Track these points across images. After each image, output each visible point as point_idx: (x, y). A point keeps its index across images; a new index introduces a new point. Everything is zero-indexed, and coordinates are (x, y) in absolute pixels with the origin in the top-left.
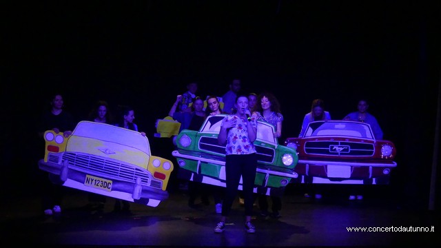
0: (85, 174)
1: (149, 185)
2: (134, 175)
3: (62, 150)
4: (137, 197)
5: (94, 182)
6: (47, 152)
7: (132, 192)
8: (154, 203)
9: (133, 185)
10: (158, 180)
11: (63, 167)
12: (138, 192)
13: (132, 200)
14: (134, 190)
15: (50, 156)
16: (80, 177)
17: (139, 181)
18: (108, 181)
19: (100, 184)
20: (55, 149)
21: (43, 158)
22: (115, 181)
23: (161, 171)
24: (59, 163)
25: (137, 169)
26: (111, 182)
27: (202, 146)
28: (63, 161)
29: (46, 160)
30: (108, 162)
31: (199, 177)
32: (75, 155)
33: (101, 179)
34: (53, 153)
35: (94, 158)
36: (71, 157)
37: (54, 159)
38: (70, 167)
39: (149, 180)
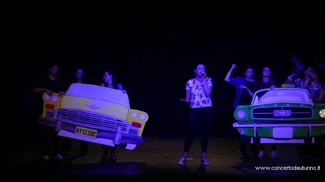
0: (75, 126)
1: (127, 132)
2: (116, 125)
3: (57, 107)
4: (117, 142)
5: (82, 131)
6: (45, 110)
7: (113, 139)
8: (131, 147)
9: (115, 133)
10: (135, 128)
11: (58, 120)
12: (118, 138)
13: (113, 145)
14: (115, 137)
15: (48, 112)
16: (72, 128)
17: (119, 129)
18: (94, 131)
19: (87, 133)
20: (52, 107)
21: (42, 114)
22: (99, 131)
23: (137, 121)
24: (55, 118)
25: (118, 120)
26: (96, 131)
27: (255, 116)
28: (57, 116)
29: (44, 115)
30: (95, 115)
31: (257, 139)
32: (67, 110)
33: (88, 129)
34: (50, 110)
35: (83, 112)
36: (65, 113)
37: (50, 115)
38: (63, 120)
39: (128, 129)
